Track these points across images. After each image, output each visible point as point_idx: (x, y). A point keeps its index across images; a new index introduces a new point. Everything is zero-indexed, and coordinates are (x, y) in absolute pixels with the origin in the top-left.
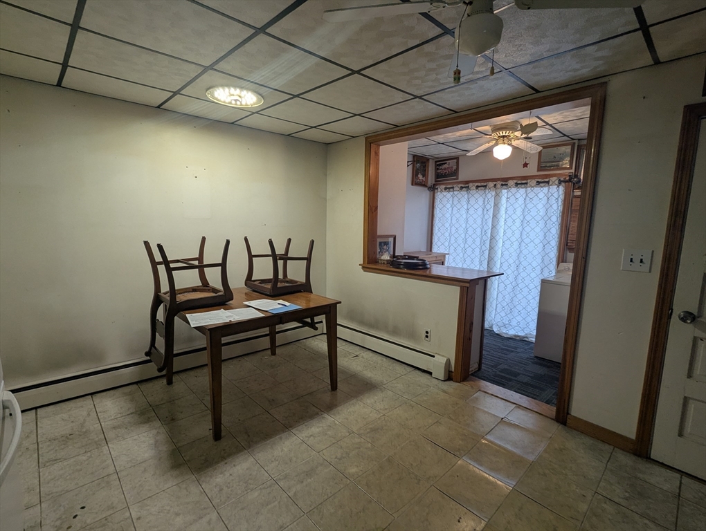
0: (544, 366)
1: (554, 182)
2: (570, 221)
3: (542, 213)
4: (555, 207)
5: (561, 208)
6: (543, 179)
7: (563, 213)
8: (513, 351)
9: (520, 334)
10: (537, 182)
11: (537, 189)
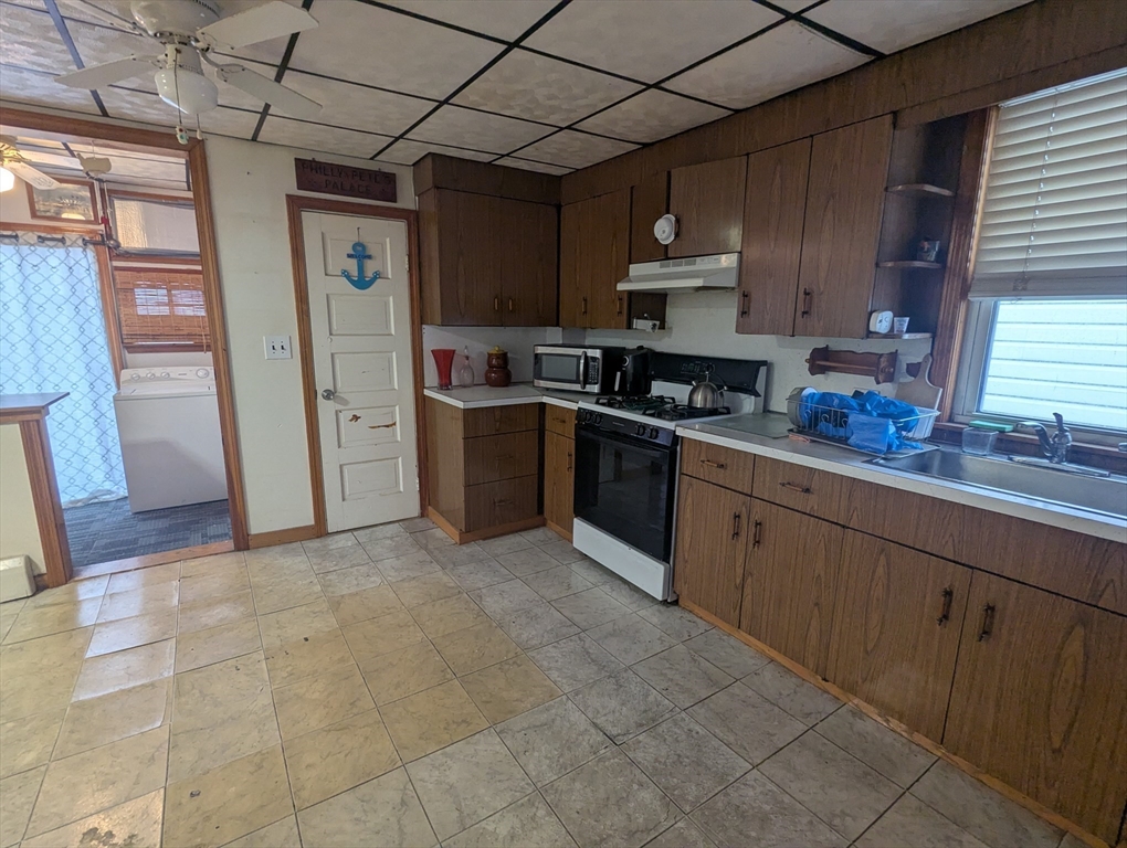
0: (159, 517)
1: (75, 242)
2: (119, 306)
3: (64, 290)
4: (87, 282)
5: (98, 285)
6: (48, 233)
7: (103, 291)
8: (92, 522)
9: (79, 497)
10: (39, 237)
11: (42, 250)
